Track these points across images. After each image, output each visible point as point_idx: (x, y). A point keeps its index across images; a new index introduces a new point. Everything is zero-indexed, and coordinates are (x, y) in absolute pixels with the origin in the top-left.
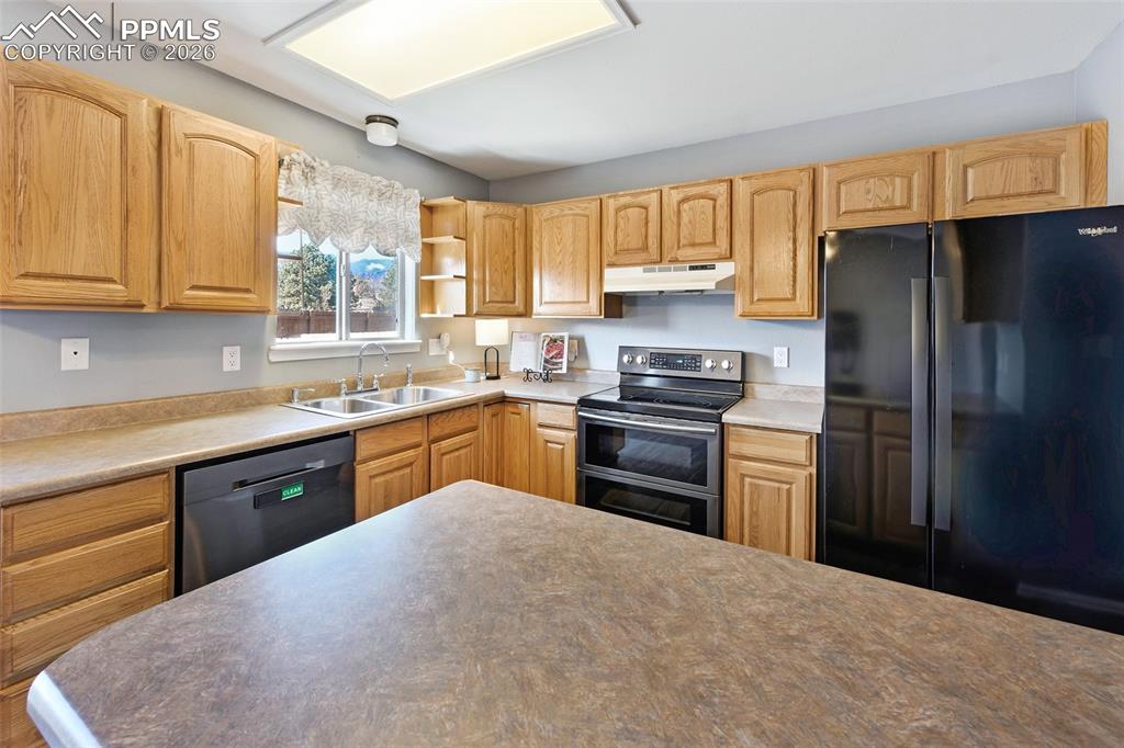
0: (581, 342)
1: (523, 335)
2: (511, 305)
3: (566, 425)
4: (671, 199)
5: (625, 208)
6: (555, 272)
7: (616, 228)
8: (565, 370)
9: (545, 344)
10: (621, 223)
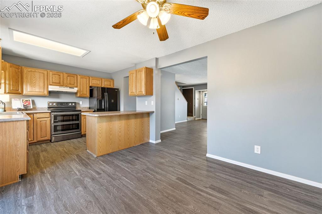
1: (16, 99)
2: (17, 91)
3: (47, 117)
4: (65, 75)
5: (55, 74)
6: (33, 84)
7: (52, 78)
8: (32, 108)
9: (24, 101)
10: (54, 77)
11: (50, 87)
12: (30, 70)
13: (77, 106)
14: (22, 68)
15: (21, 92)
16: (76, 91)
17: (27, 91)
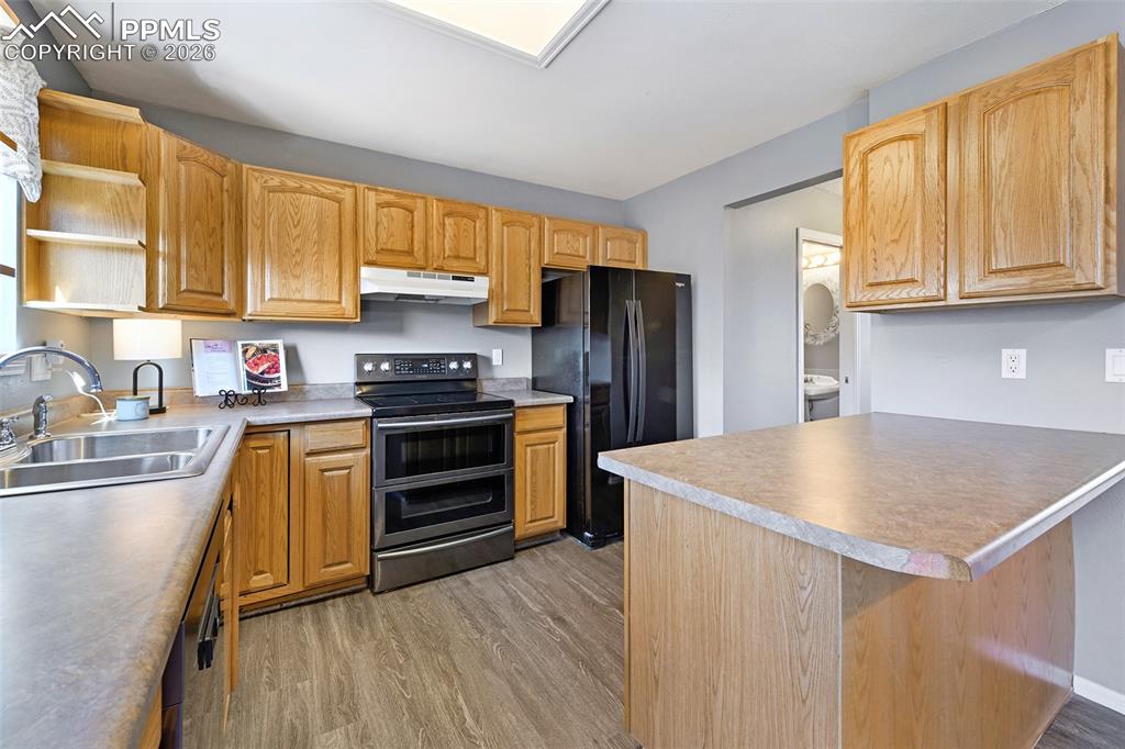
0: (292, 353)
1: (212, 343)
2: (217, 299)
3: (353, 443)
4: (436, 210)
5: (389, 205)
6: (288, 260)
7: (377, 224)
8: (284, 388)
9: (250, 353)
10: (384, 220)
11: (365, 271)
12: (275, 182)
13: (482, 373)
14: (239, 171)
15: (232, 306)
16: (484, 295)
17: (263, 300)
